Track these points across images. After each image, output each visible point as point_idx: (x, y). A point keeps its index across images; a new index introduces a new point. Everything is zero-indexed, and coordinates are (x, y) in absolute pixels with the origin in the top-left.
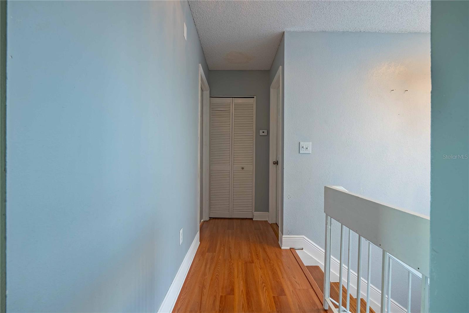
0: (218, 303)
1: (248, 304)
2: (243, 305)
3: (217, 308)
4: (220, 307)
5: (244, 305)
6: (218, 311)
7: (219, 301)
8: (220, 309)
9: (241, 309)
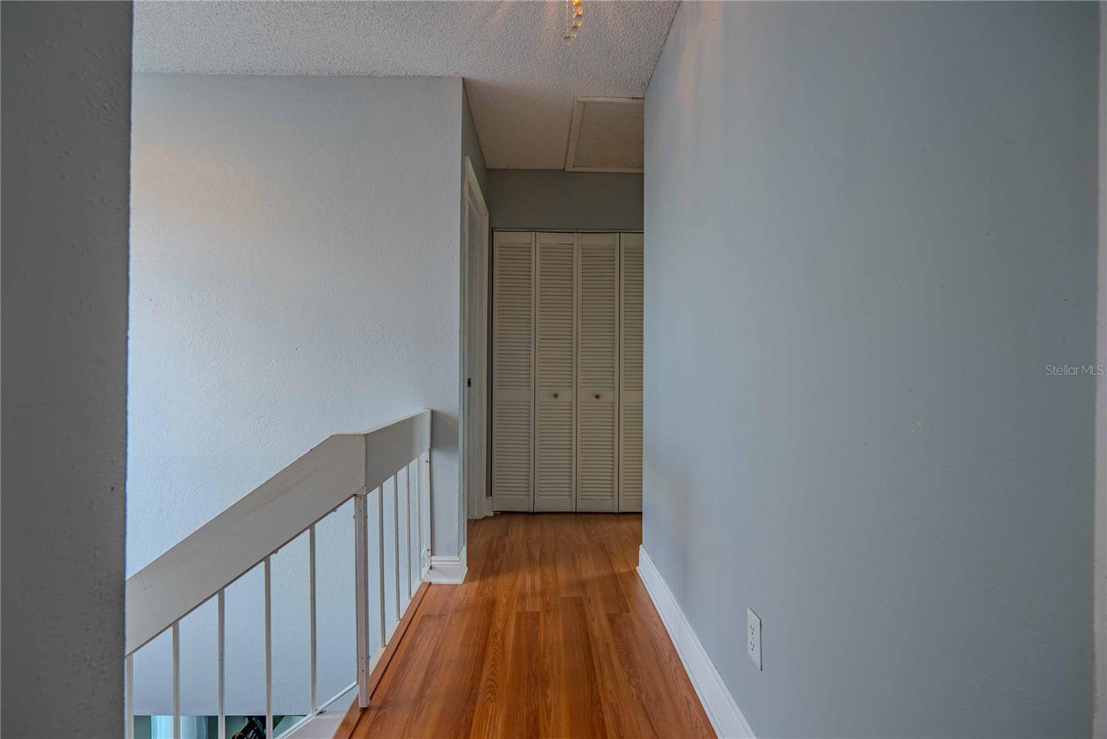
0: (609, 720)
1: (536, 719)
2: (549, 718)
3: (605, 707)
4: (601, 710)
5: (546, 717)
6: (603, 703)
7: (607, 726)
8: (599, 705)
9: (553, 707)
